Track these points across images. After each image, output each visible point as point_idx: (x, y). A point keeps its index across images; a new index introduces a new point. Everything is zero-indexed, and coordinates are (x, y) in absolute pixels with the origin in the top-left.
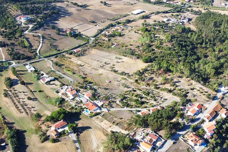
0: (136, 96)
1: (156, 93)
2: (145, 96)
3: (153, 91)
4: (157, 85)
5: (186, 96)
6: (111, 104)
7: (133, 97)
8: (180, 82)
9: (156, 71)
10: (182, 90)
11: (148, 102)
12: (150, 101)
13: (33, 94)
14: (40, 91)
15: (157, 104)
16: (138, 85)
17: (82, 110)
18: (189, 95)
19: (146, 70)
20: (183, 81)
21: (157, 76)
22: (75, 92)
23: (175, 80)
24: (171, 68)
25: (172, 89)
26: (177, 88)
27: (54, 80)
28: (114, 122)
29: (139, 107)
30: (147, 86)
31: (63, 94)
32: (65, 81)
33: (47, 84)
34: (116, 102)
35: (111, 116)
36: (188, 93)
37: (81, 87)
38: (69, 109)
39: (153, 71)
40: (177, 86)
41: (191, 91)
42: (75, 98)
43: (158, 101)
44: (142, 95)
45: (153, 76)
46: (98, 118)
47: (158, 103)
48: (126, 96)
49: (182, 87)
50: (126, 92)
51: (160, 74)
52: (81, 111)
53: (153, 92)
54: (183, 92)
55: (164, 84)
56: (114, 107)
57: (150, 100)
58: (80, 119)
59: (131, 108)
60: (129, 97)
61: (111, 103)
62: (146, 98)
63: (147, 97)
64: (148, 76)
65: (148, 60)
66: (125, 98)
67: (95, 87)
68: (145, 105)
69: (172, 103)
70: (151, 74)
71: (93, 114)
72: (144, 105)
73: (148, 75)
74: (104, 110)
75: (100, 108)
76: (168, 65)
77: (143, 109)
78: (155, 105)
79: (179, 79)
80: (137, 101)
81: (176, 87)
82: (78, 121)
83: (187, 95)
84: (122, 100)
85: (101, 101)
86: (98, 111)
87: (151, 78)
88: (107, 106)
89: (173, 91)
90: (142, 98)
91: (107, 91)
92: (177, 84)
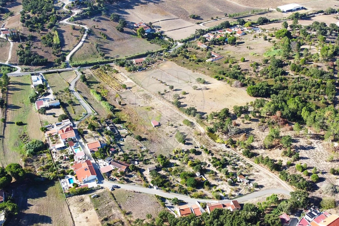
0: (193, 165)
1: (244, 166)
2: (214, 169)
3: (238, 160)
4: (252, 148)
5: (313, 187)
6: (130, 173)
7: (186, 166)
8: (313, 148)
9: (265, 115)
10: (309, 171)
11: (214, 185)
12: (220, 182)
13: (5, 126)
14: (20, 124)
15: (233, 193)
16: (211, 141)
17: (62, 175)
18: (322, 186)
19: (243, 111)
20: (321, 147)
21: (264, 127)
22: (72, 135)
23: (302, 142)
24: (304, 114)
25: (284, 163)
26: (298, 163)
27: (58, 107)
28: (106, 219)
29: (186, 193)
30: (229, 147)
31: (51, 135)
32: (77, 112)
33: (40, 113)
34: (144, 170)
35: (113, 202)
36: (322, 180)
37: (92, 127)
38: (41, 169)
39: (257, 114)
40: (299, 159)
41: (333, 176)
42: (68, 148)
43: (239, 187)
44: (209, 166)
45: (254, 125)
46: (82, 200)
47: (236, 191)
48: (172, 161)
49: (310, 163)
50: (177, 152)
51: (273, 123)
52: (57, 177)
53: (238, 163)
54: (309, 174)
55: (271, 147)
56: (132, 182)
57: (221, 180)
58: (45, 195)
59: (168, 191)
60: (177, 165)
61: (130, 171)
62: (216, 173)
63: (218, 172)
64: (242, 123)
65: (259, 90)
66: (167, 165)
67: (123, 132)
68: (204, 191)
69: (268, 199)
70: (251, 120)
71: (77, 188)
72: (199, 191)
73: (243, 121)
74: (107, 185)
75: (100, 178)
76: (298, 107)
77: (193, 199)
78: (226, 196)
79: (312, 140)
80: (188, 177)
81: (295, 160)
82: (36, 200)
83: (318, 185)
84: (158, 169)
85: (110, 164)
86: (94, 185)
87: (248, 131)
88: (118, 176)
89: (285, 167)
90: (203, 172)
91: (140, 144)
92: (302, 153)
